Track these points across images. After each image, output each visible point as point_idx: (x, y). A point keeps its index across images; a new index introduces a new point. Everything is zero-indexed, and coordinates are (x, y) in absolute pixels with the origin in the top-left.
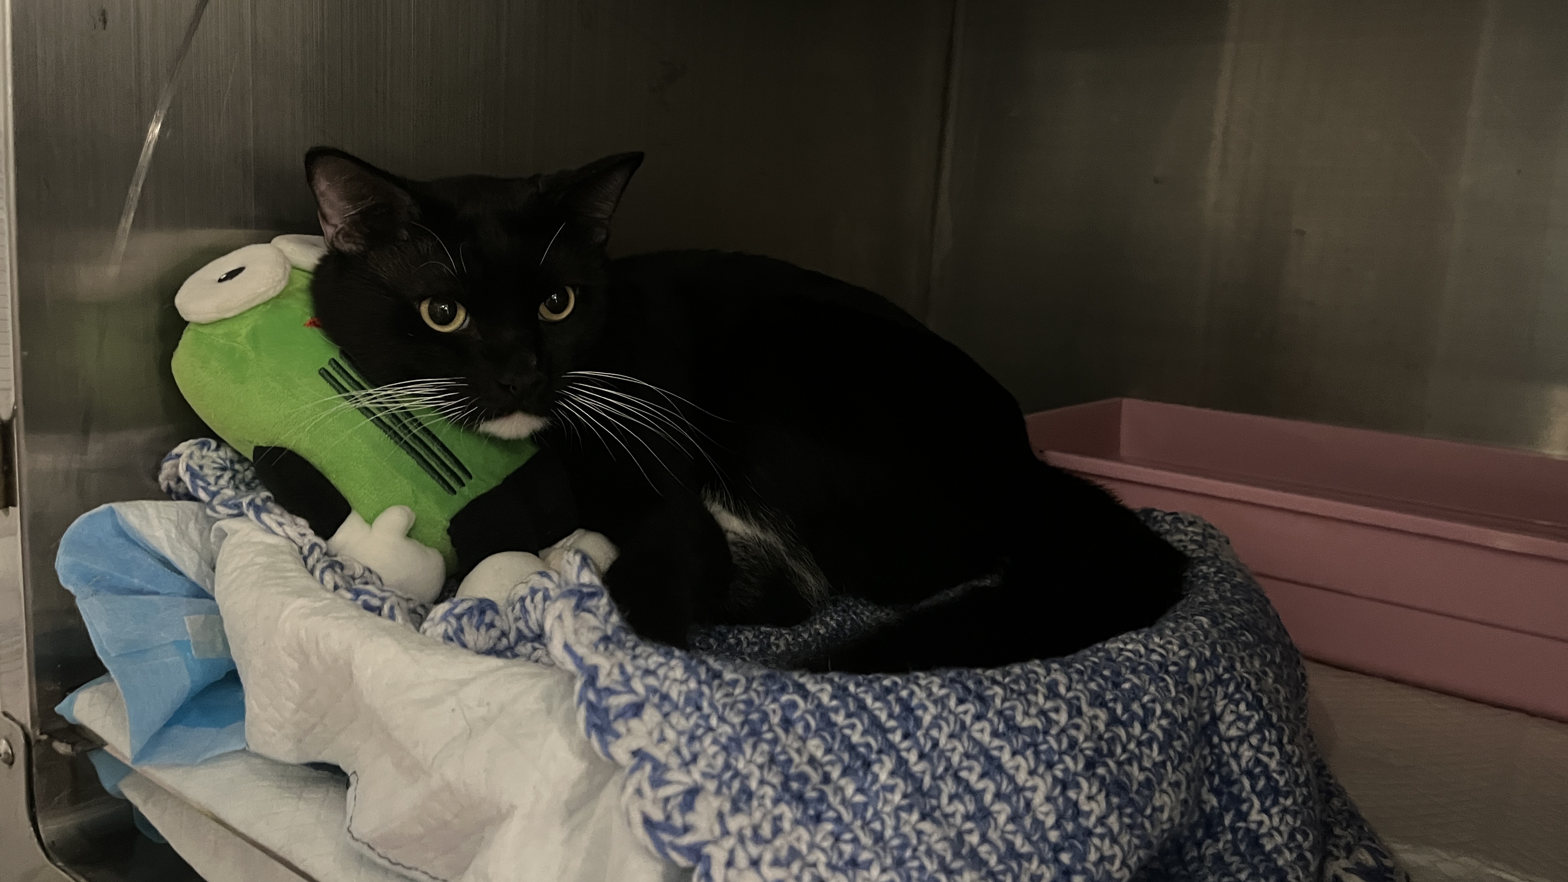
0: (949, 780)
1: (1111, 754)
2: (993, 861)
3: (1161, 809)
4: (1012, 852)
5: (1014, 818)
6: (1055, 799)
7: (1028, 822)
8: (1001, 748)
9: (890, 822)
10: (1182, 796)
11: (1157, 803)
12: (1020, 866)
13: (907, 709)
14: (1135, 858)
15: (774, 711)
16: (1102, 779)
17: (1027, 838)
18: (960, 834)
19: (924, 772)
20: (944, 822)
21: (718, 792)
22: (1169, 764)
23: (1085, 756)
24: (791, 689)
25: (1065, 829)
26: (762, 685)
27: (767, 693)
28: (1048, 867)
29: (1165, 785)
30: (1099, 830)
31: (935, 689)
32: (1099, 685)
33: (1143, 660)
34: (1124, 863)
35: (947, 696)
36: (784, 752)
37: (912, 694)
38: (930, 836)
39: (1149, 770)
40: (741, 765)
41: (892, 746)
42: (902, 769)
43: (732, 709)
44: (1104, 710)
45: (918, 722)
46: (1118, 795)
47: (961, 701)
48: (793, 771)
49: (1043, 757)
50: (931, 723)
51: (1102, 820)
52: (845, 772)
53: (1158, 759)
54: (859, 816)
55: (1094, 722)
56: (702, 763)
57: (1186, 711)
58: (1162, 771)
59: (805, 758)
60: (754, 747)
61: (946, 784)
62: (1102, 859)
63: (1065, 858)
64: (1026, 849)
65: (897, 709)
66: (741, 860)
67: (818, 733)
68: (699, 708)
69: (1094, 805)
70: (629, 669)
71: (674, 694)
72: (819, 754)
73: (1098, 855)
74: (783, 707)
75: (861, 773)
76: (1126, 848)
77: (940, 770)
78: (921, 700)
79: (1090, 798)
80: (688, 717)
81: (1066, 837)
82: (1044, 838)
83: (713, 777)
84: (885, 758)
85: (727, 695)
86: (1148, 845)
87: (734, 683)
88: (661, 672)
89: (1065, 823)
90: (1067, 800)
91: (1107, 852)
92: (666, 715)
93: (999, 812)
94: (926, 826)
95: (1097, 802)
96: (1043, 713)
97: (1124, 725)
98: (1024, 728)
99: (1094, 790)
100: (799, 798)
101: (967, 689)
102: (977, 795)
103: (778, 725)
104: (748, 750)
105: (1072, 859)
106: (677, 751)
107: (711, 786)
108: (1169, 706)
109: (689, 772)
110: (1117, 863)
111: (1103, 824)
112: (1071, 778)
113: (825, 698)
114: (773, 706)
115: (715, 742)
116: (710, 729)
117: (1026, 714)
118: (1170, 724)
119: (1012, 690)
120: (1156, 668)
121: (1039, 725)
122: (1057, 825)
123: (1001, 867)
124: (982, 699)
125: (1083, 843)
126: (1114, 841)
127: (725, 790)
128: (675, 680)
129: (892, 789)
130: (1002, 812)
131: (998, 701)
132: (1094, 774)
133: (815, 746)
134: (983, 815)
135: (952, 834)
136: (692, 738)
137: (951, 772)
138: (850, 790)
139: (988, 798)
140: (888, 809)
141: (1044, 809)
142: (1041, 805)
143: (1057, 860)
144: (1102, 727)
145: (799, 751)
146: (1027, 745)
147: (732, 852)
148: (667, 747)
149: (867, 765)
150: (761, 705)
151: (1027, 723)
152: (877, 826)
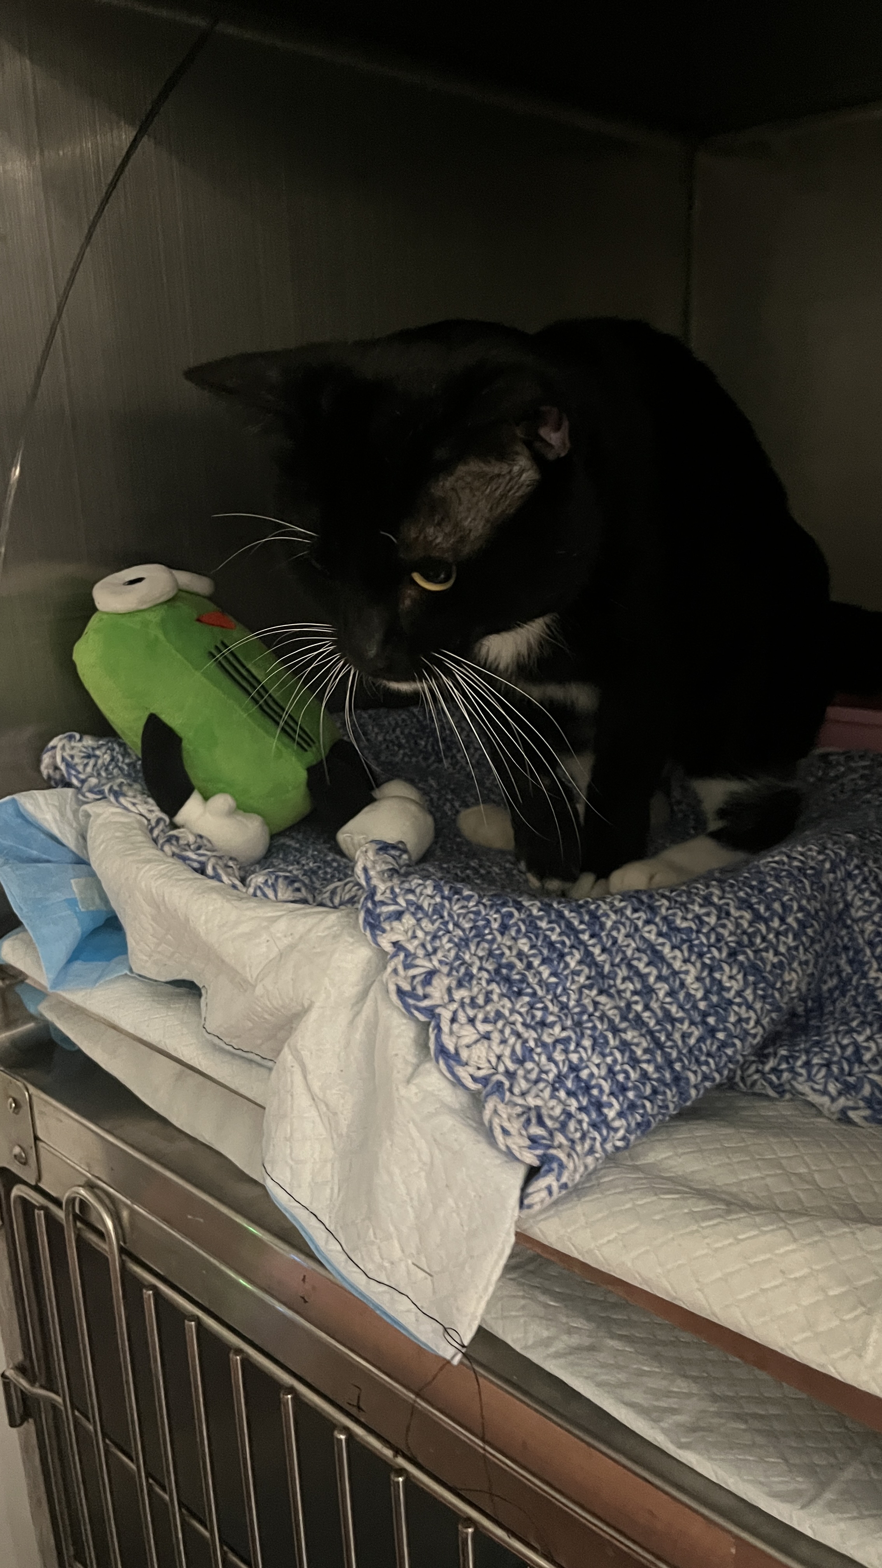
0: (624, 967)
1: (752, 944)
2: (652, 1023)
3: (790, 983)
4: (669, 1017)
5: (671, 993)
6: (703, 979)
7: (681, 996)
8: (663, 944)
9: (574, 997)
10: (809, 971)
11: (787, 978)
12: (673, 1026)
13: (594, 916)
14: (767, 1019)
15: (495, 919)
16: (741, 964)
17: (681, 1007)
18: (629, 1005)
19: (605, 961)
20: (616, 996)
21: (449, 974)
22: (801, 948)
23: (729, 947)
24: (511, 904)
25: (711, 1001)
26: (489, 900)
27: (491, 906)
28: (697, 1028)
29: (795, 965)
30: (738, 1000)
31: (616, 903)
32: (747, 894)
33: (786, 867)
34: (758, 1022)
35: (625, 907)
36: (499, 948)
37: (598, 906)
38: (604, 1005)
39: (782, 954)
40: (467, 957)
41: (582, 942)
42: (588, 959)
43: (464, 918)
44: (749, 911)
45: (602, 926)
46: (754, 975)
47: (635, 910)
48: (504, 961)
49: (696, 949)
50: (612, 926)
51: (739, 994)
52: (544, 961)
53: (793, 944)
54: (551, 992)
55: (740, 921)
56: (440, 955)
57: (818, 906)
58: (795, 953)
59: (514, 952)
60: (478, 944)
61: (621, 969)
62: (740, 1020)
63: (711, 1020)
64: (681, 1014)
65: (586, 918)
66: (462, 1017)
67: (526, 935)
68: (442, 917)
69: (733, 982)
70: (397, 890)
71: (425, 906)
72: (526, 949)
73: (737, 1018)
74: (503, 916)
75: (555, 963)
76: (759, 1012)
77: (617, 960)
78: (604, 910)
79: (731, 977)
80: (433, 922)
81: (712, 1006)
82: (695, 1007)
83: (447, 964)
84: (575, 951)
85: (463, 907)
86: (778, 1009)
87: (469, 898)
88: (418, 891)
89: (711, 996)
90: (713, 979)
91: (744, 1015)
92: (419, 920)
93: (660, 989)
94: (602, 999)
95: (736, 980)
96: (698, 917)
97: (766, 921)
98: (683, 929)
99: (735, 971)
100: (508, 980)
101: (641, 902)
102: (643, 977)
103: (497, 930)
104: (473, 948)
105: (717, 1021)
106: (423, 946)
107: (445, 969)
108: (804, 902)
109: (431, 960)
110: (752, 1023)
111: (740, 996)
112: (716, 964)
113: (535, 912)
114: (495, 916)
115: (450, 941)
116: (449, 932)
117: (684, 919)
118: (804, 916)
119: (676, 902)
120: (795, 872)
121: (694, 927)
122: (705, 998)
123: (658, 1027)
124: (653, 909)
125: (725, 1010)
126: (750, 1007)
127: (454, 973)
128: (428, 896)
129: (578, 973)
130: (662, 989)
131: (663, 911)
132: (735, 960)
133: (524, 945)
134: (647, 992)
135: (622, 1004)
136: (435, 937)
137: (626, 961)
138: (546, 974)
139: (652, 979)
140: (573, 987)
141: (695, 986)
142: (692, 984)
143: (704, 1023)
144: (746, 925)
145: (510, 948)
146: (683, 941)
147: (455, 1013)
148: (416, 942)
149: (562, 956)
150: (487, 915)
151: (685, 925)
152: (564, 999)
